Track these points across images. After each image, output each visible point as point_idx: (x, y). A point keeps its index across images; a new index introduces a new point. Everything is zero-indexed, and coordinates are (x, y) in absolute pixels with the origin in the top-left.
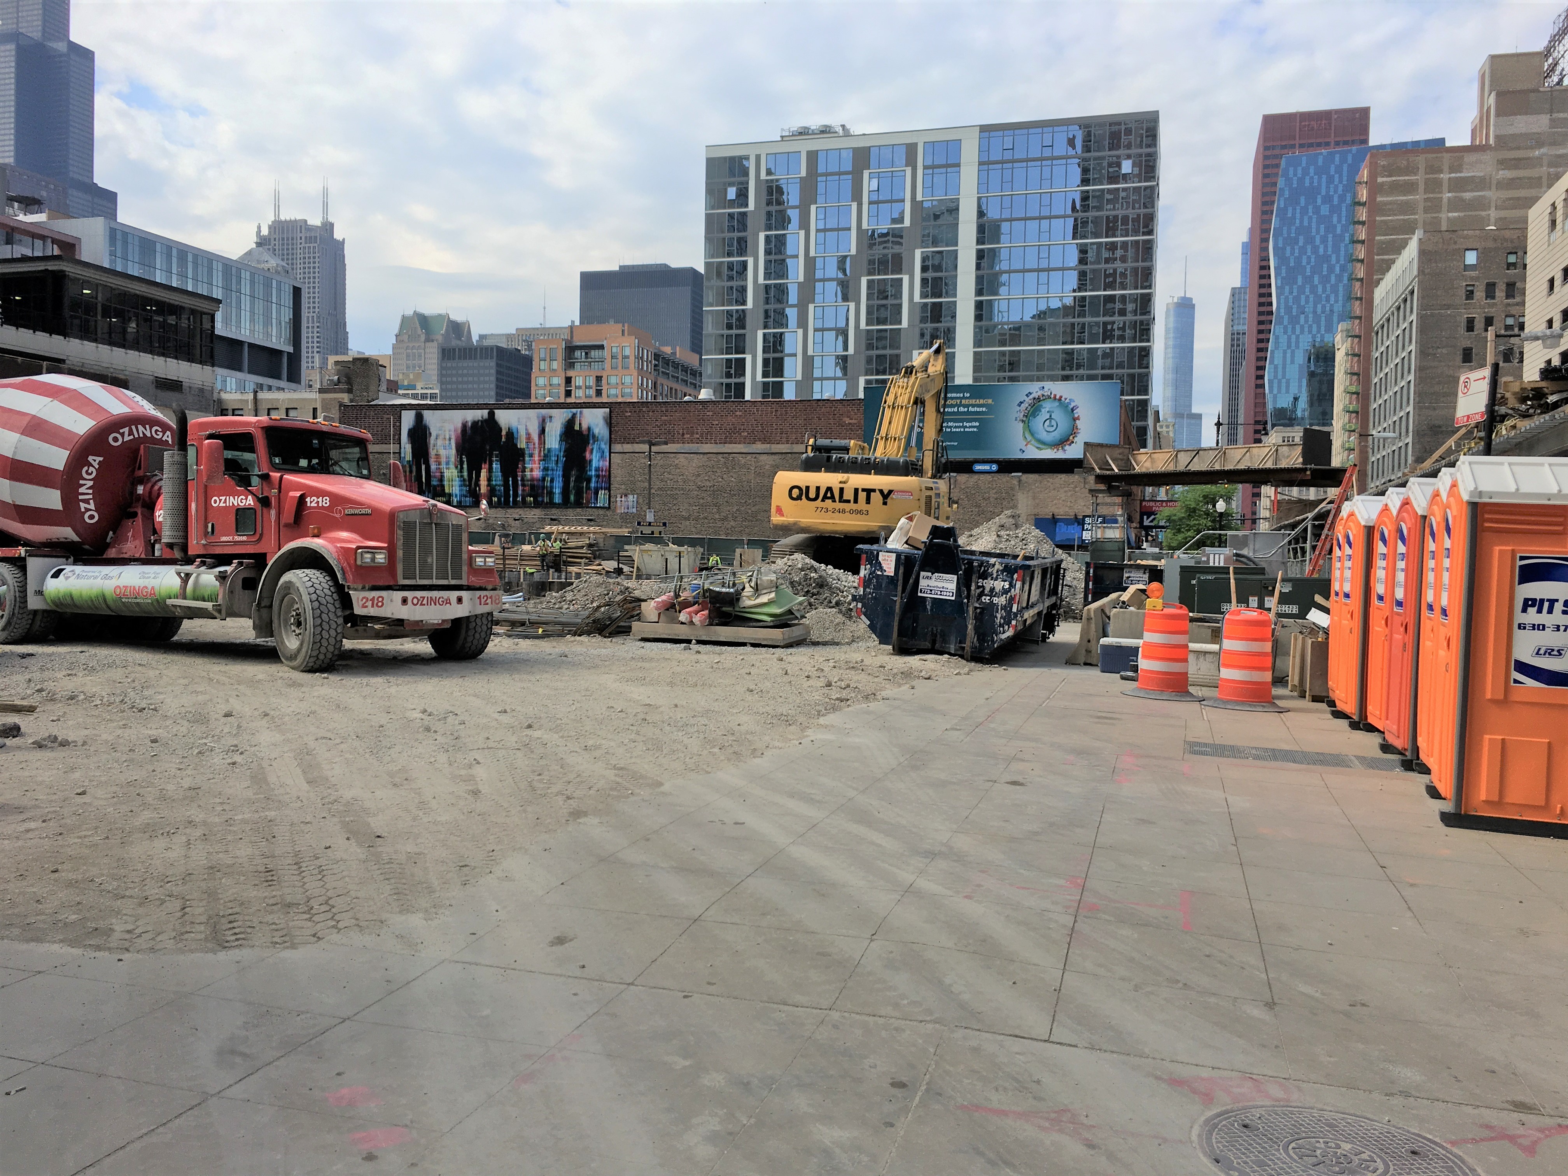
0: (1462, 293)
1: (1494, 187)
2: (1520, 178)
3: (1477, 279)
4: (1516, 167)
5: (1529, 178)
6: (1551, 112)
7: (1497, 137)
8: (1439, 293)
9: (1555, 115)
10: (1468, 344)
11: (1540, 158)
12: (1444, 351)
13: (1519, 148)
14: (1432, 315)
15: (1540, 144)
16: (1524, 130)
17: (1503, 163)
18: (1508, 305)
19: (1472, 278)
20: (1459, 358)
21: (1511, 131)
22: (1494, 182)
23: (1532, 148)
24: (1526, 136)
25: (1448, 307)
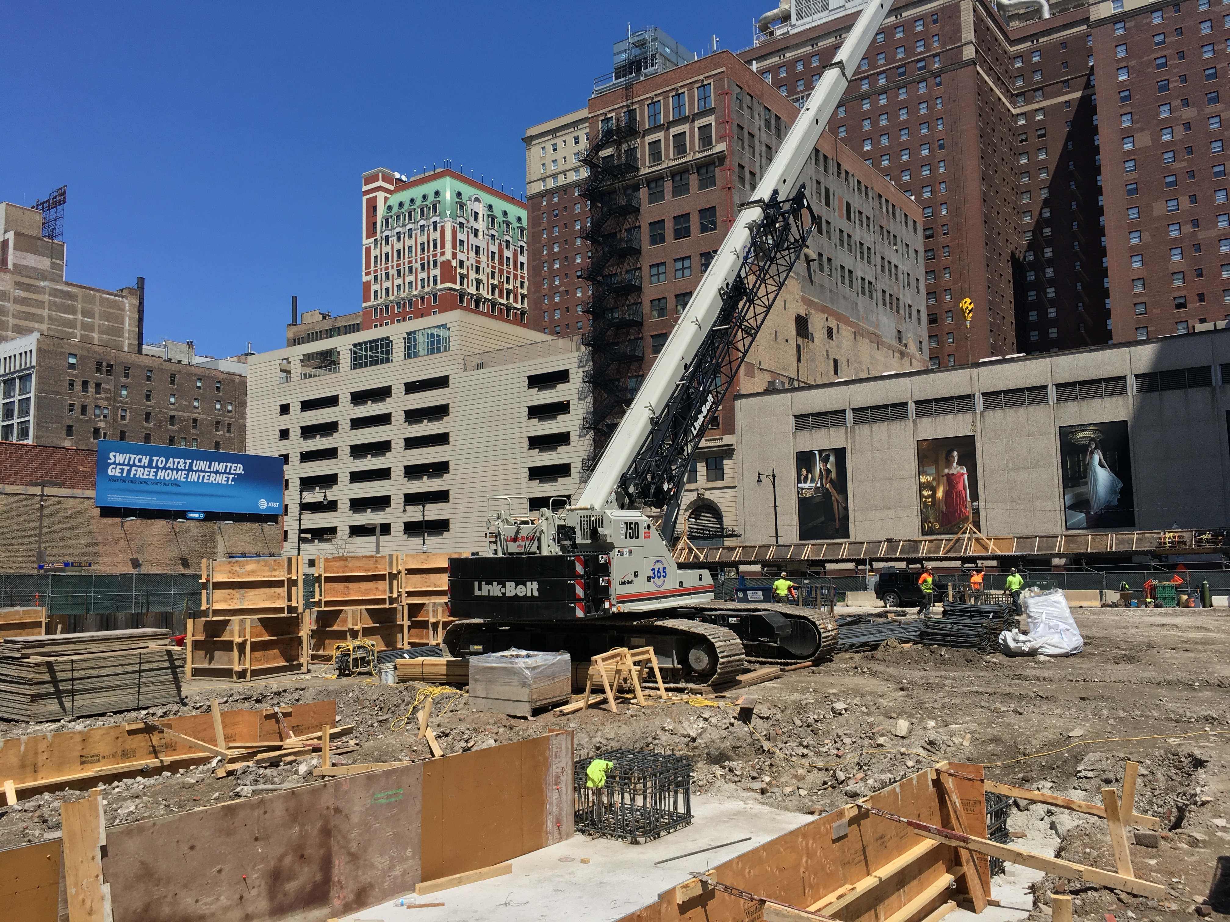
0: (66, 384)
1: (11, 300)
2: (30, 299)
3: (77, 376)
4: (27, 290)
5: (37, 300)
6: (52, 257)
7: (14, 264)
8: (51, 382)
9: (54, 260)
10: (70, 422)
11: (44, 288)
12: (54, 425)
13: (30, 277)
14: (45, 398)
15: (44, 279)
16: (33, 265)
17: (18, 285)
18: (96, 398)
19: (73, 375)
20: (64, 432)
21: (24, 263)
22: (12, 297)
23: (38, 279)
24: (34, 269)
25: (58, 393)
